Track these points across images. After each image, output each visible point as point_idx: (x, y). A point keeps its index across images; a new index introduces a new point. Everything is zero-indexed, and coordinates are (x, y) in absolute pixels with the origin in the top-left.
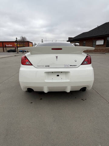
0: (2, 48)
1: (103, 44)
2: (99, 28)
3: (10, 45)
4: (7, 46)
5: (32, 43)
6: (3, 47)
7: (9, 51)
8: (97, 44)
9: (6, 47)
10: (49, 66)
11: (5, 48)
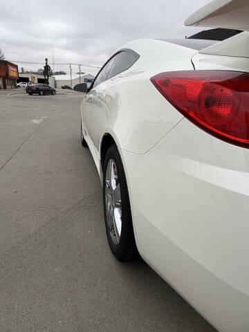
5: (16, 67)
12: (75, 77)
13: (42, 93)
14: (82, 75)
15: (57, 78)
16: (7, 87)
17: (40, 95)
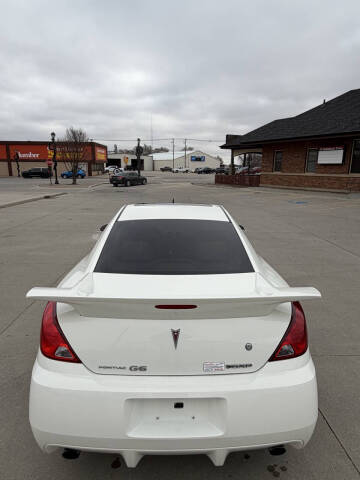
0: (6, 164)
1: (340, 162)
2: (327, 106)
3: (30, 155)
4: (20, 155)
5: (105, 148)
6: (9, 161)
7: (27, 175)
8: (319, 162)
9: (17, 160)
10: (143, 369)
11: (14, 165)
12: (179, 154)
13: (128, 183)
14: (188, 152)
15: (156, 157)
16: (93, 173)
17: (126, 186)
